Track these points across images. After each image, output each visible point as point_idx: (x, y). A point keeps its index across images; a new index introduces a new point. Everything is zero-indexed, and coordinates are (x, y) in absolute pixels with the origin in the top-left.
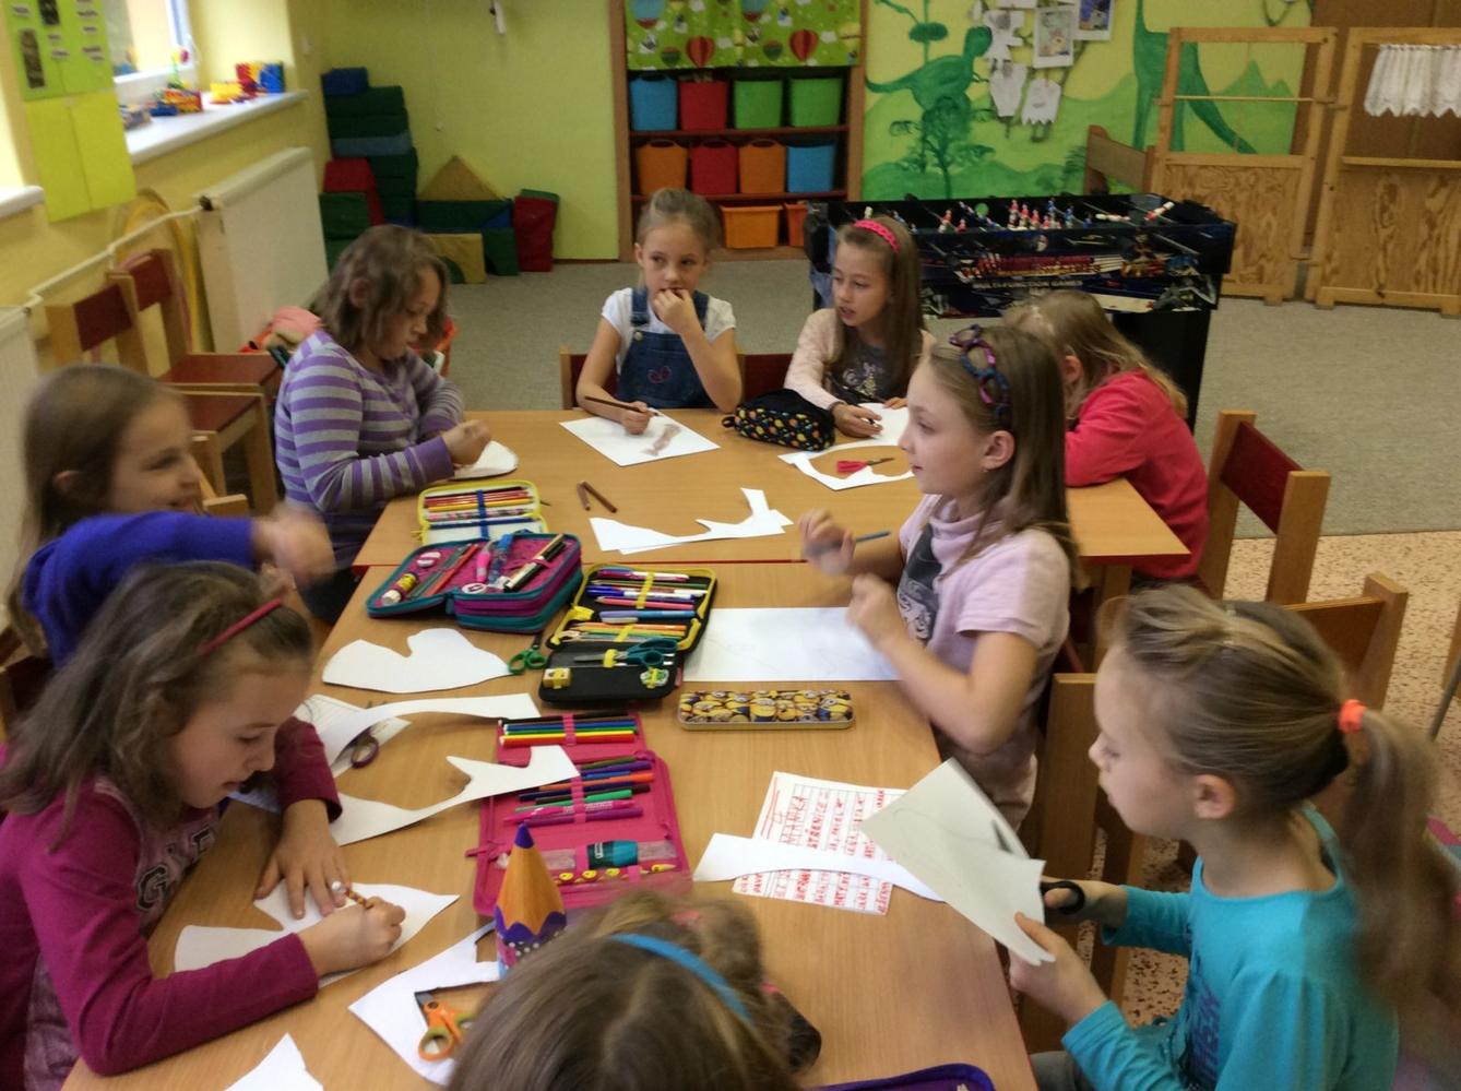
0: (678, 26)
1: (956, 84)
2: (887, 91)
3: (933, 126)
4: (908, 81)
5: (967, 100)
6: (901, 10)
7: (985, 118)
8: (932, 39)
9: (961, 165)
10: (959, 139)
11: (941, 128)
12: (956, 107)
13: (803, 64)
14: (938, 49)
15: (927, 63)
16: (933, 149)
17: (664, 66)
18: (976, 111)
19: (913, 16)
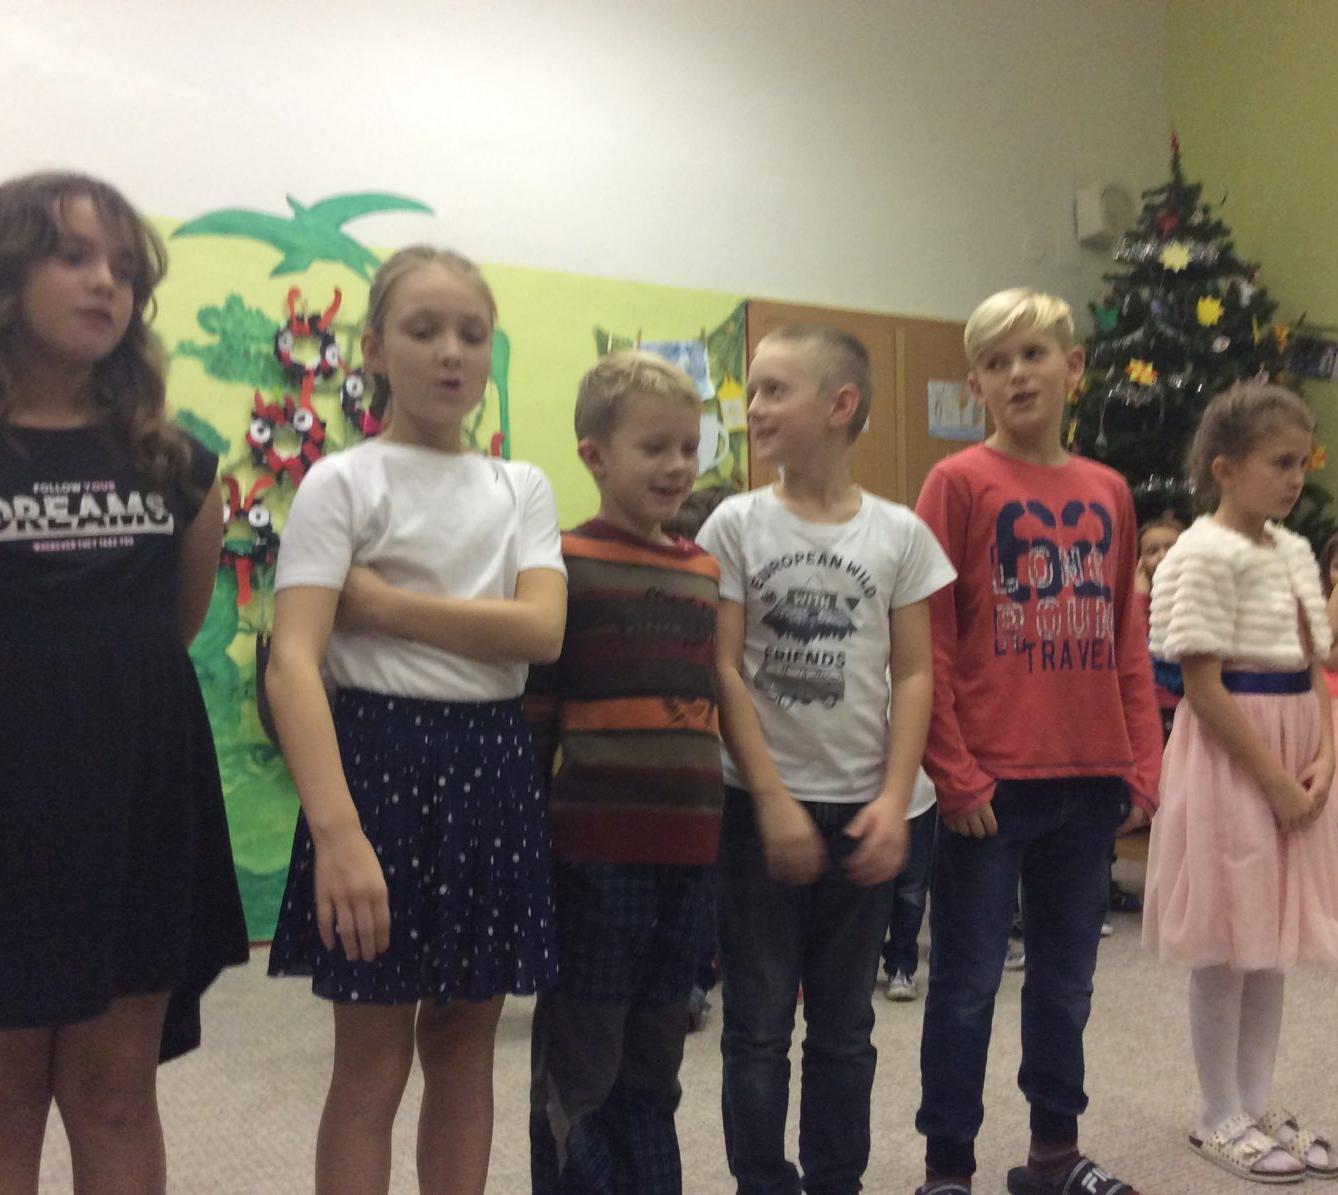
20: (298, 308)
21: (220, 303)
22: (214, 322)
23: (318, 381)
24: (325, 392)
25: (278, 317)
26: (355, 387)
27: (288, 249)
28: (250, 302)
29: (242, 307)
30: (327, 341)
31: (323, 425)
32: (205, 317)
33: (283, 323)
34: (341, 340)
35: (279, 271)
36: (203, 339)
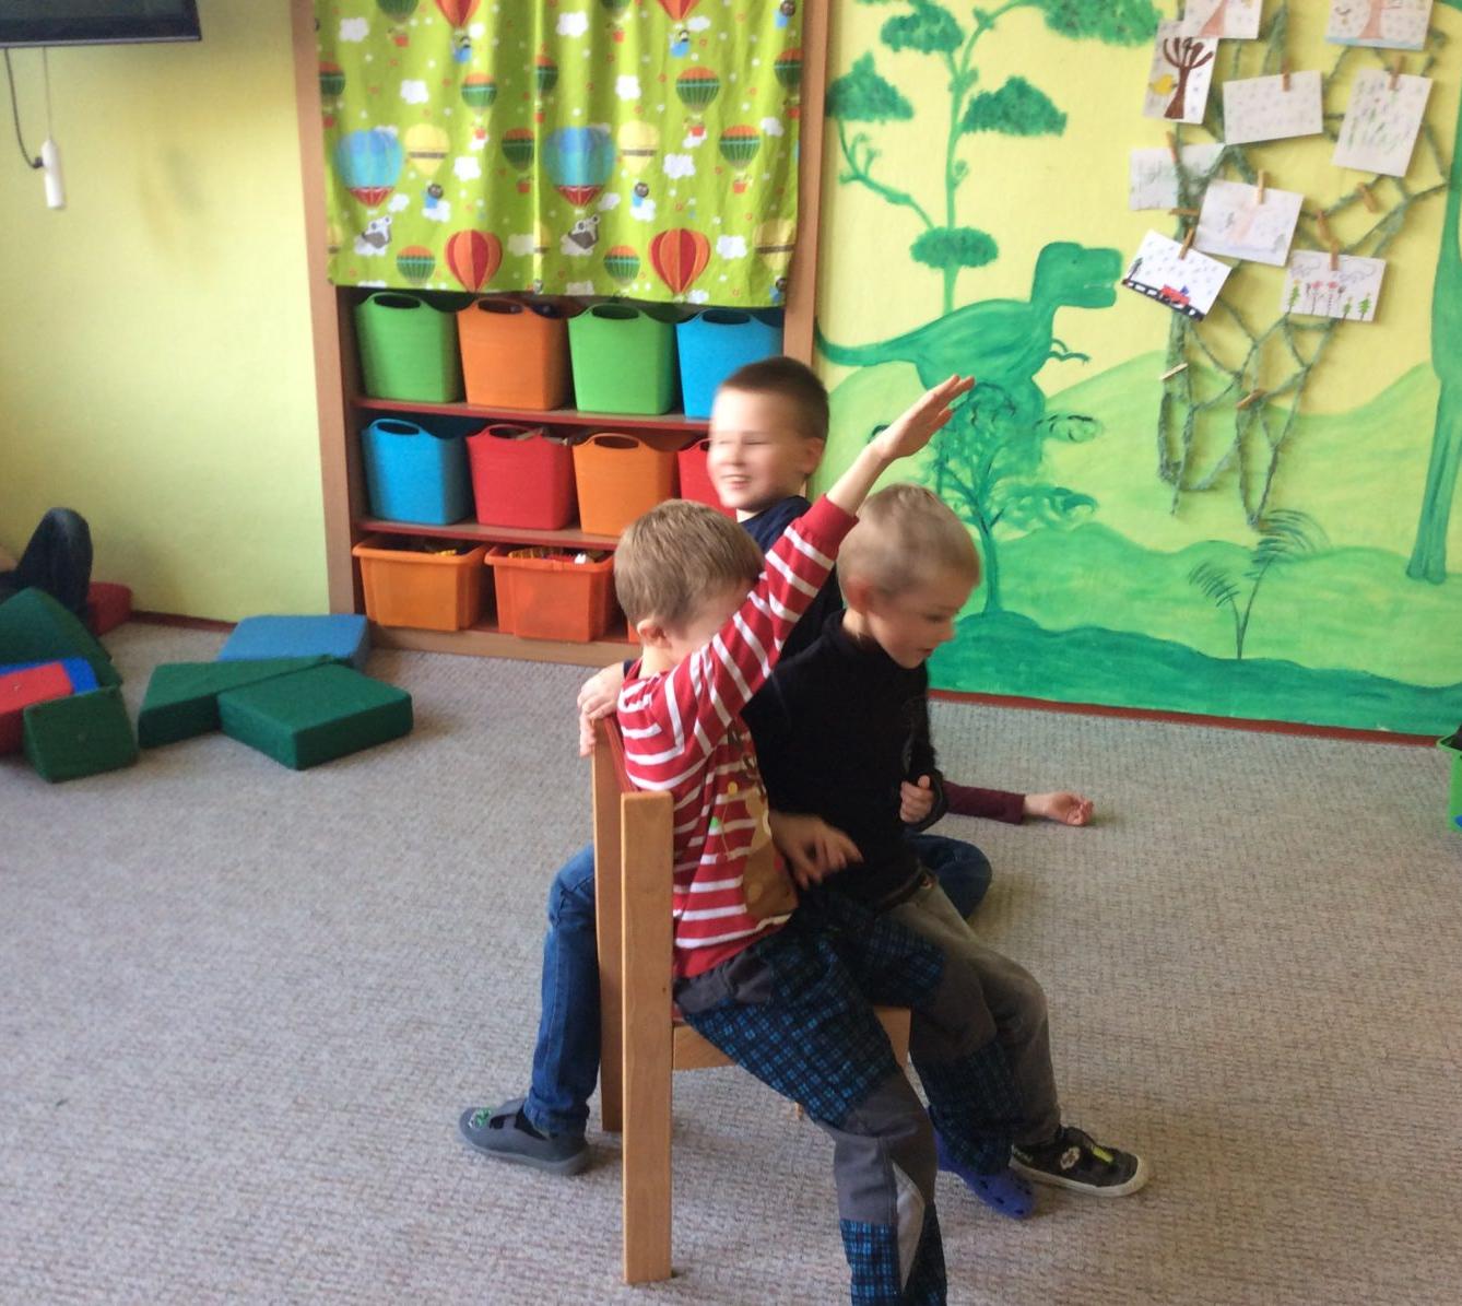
0: (431, 205)
1: (1013, 358)
2: (865, 366)
3: (961, 440)
4: (907, 346)
5: (1036, 393)
6: (895, 198)
7: (1076, 434)
8: (962, 262)
9: (1021, 524)
10: (1019, 473)
11: (979, 447)
12: (1012, 407)
13: (680, 298)
14: (975, 285)
15: (949, 315)
16: (960, 487)
17: (403, 283)
18: (1053, 418)
19: (923, 216)
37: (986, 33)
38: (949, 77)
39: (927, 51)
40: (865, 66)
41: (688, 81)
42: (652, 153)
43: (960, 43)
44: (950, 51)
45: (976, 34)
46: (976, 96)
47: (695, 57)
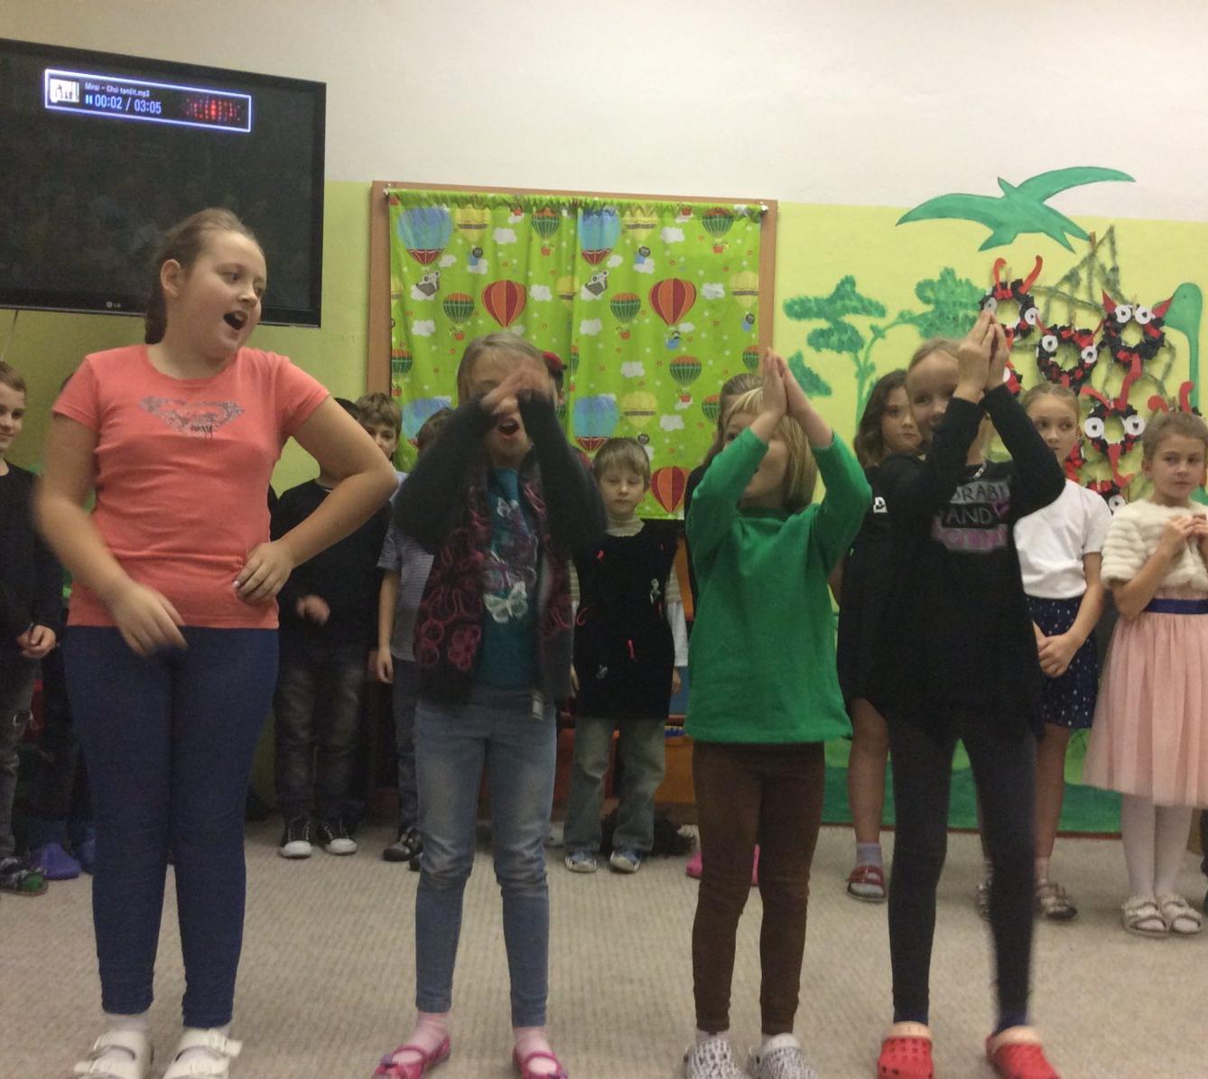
20: (1002, 277)
21: (936, 278)
22: (929, 294)
23: (1016, 339)
24: (1022, 349)
25: (984, 285)
26: (1050, 343)
27: (995, 224)
28: (961, 275)
29: (955, 279)
30: (1028, 303)
31: (1019, 378)
32: (922, 290)
33: (988, 293)
34: (1039, 302)
35: (987, 246)
36: (921, 308)
37: (879, 341)
38: (855, 369)
39: (839, 352)
40: (797, 361)
41: (678, 365)
42: (652, 413)
43: (862, 347)
44: (856, 352)
45: (873, 342)
46: (874, 381)
47: (684, 349)
